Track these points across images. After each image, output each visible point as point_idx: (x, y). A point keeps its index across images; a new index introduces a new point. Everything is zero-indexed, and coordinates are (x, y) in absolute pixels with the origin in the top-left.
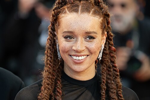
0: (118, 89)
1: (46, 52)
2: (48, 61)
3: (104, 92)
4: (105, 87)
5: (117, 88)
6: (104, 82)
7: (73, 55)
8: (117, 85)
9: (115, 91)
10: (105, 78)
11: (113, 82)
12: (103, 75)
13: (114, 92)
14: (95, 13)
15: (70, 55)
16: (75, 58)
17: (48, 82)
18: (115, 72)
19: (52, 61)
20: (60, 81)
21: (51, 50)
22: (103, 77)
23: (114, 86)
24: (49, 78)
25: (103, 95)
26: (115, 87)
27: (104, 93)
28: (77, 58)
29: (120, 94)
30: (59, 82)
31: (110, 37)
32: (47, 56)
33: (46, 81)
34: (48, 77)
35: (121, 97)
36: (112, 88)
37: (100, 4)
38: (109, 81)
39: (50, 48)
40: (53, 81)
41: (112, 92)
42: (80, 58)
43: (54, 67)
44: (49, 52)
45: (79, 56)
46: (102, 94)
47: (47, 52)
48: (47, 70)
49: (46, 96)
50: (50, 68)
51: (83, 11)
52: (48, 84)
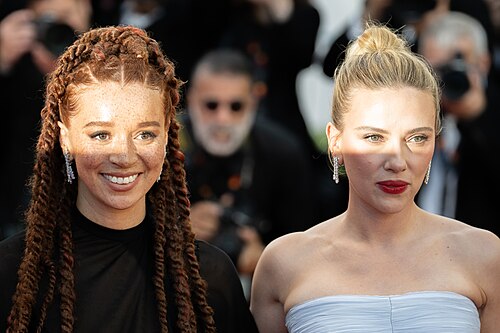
0: (188, 244)
1: (36, 166)
2: (40, 188)
3: (161, 249)
4: (164, 239)
5: (186, 240)
6: (160, 228)
7: (109, 174)
8: (185, 234)
9: (180, 247)
10: (164, 219)
11: (176, 227)
12: (159, 212)
13: (179, 250)
14: (152, 81)
15: (102, 174)
16: (114, 179)
17: (38, 236)
18: (182, 206)
19: (48, 188)
20: (69, 235)
21: (48, 165)
22: (159, 217)
23: (179, 236)
24: (40, 226)
25: (158, 257)
26: (181, 239)
27: (161, 252)
28: (120, 180)
29: (192, 253)
30: (67, 238)
31: (175, 130)
32: (39, 176)
33: (33, 232)
34: (39, 223)
35: (193, 259)
36: (174, 241)
37: (158, 59)
38: (169, 226)
39: (46, 160)
40: (48, 233)
41: (174, 249)
42: (126, 180)
43: (51, 202)
44: (43, 167)
45: (123, 176)
46: (157, 253)
47: (39, 167)
48: (38, 210)
49: (30, 266)
50: (43, 204)
51: (129, 79)
52: (36, 240)
